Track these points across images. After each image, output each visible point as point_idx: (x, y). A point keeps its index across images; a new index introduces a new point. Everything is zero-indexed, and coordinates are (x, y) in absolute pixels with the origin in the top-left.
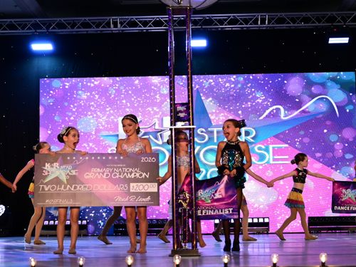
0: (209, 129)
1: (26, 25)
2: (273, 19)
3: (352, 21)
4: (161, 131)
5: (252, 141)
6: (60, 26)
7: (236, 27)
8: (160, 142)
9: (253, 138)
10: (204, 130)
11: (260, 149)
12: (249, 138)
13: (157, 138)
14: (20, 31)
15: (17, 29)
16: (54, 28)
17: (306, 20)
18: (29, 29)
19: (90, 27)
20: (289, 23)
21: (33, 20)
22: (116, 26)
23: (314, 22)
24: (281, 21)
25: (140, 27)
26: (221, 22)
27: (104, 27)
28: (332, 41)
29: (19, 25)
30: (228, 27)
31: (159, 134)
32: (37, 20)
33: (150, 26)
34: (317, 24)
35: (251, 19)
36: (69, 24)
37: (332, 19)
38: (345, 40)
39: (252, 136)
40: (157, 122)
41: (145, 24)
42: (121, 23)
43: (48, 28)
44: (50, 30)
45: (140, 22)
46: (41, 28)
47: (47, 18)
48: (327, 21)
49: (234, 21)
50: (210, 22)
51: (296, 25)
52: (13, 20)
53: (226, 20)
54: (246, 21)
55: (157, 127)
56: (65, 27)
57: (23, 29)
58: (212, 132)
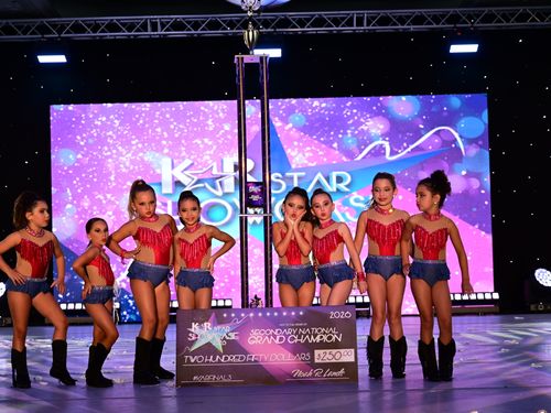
0: (288, 174)
1: (28, 28)
2: (374, 18)
3: (482, 21)
4: (221, 177)
5: (347, 189)
6: (78, 28)
7: (322, 30)
8: (220, 193)
9: (347, 186)
10: (280, 175)
11: (357, 201)
12: (342, 186)
13: (214, 187)
14: (20, 37)
15: (15, 33)
16: (68, 32)
17: (419, 20)
18: (33, 33)
19: (120, 30)
20: (395, 24)
21: (39, 20)
22: (155, 29)
23: (429, 23)
24: (384, 21)
25: (189, 30)
26: (302, 23)
27: (138, 30)
28: (455, 49)
29: (19, 28)
30: (311, 30)
31: (218, 181)
32: (45, 20)
33: (203, 29)
34: (435, 26)
35: (344, 18)
36: (89, 26)
37: (454, 19)
38: (473, 48)
39: (347, 183)
40: (215, 164)
41: (196, 26)
42: (163, 26)
43: (60, 33)
44: (63, 35)
45: (189, 23)
46: (51, 32)
47: (59, 16)
48: (448, 22)
49: (320, 22)
50: (285, 23)
51: (405, 27)
52: (9, 21)
53: (308, 20)
54: (337, 22)
55: (215, 172)
56: (84, 31)
57: (25, 33)
58: (292, 178)
